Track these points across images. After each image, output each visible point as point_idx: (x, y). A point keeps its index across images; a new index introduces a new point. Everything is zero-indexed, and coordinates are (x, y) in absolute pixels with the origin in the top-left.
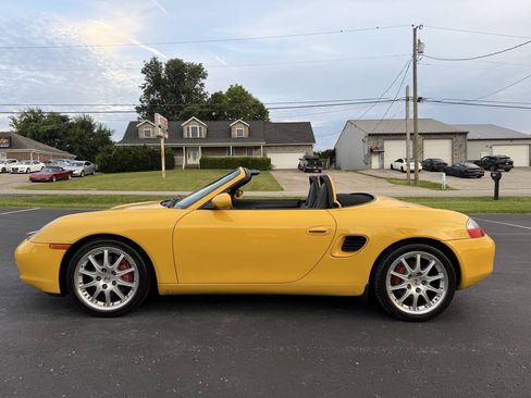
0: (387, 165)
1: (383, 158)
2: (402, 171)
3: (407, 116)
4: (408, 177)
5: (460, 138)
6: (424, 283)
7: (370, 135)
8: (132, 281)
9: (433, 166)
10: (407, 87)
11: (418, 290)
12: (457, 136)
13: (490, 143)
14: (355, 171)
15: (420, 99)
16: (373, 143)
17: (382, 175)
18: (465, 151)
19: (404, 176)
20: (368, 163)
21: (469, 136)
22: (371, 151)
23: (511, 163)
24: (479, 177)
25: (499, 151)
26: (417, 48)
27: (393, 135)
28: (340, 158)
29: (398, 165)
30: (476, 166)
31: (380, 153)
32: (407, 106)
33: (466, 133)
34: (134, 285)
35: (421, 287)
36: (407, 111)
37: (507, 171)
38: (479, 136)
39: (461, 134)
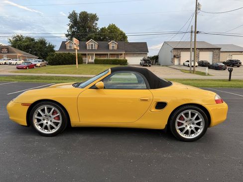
0: (182, 63)
1: (180, 60)
2: (189, 66)
3: (191, 40)
4: (191, 69)
5: (217, 51)
6: (193, 124)
7: (174, 49)
8: (59, 120)
9: (203, 64)
10: (192, 26)
11: (190, 127)
12: (216, 50)
13: (231, 54)
14: (167, 66)
15: (198, 32)
16: (175, 53)
17: (179, 68)
18: (219, 57)
19: (189, 68)
20: (173, 62)
21: (221, 50)
22: (175, 56)
23: (240, 63)
24: (224, 69)
25: (235, 57)
26: (198, 7)
27: (185, 49)
28: (160, 60)
29: (187, 64)
30: (223, 65)
31: (178, 57)
32: (191, 35)
33: (219, 49)
34: (60, 122)
35: (192, 126)
36: (191, 38)
37: (238, 66)
38: (226, 50)
39: (217, 49)
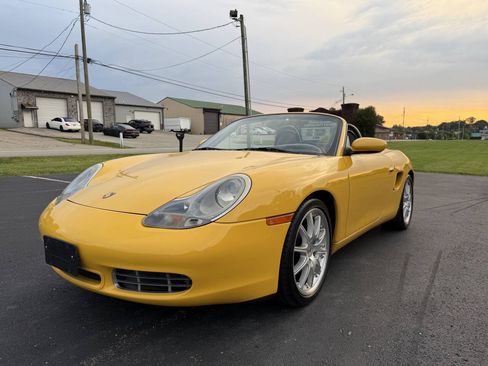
0: (42, 123)
1: (36, 116)
2: (62, 130)
3: (78, 77)
4: (83, 136)
5: (109, 102)
7: (19, 89)
9: (88, 125)
10: (76, 46)
12: (106, 99)
13: (132, 109)
15: (89, 60)
16: (23, 99)
17: (35, 133)
18: (114, 114)
20: (19, 120)
21: (117, 101)
22: (23, 107)
23: (152, 127)
24: (134, 137)
25: (140, 116)
26: (84, 9)
27: (45, 92)
29: (57, 124)
30: (131, 128)
31: (33, 110)
32: (77, 64)
33: (113, 98)
36: (77, 70)
37: (149, 132)
38: (124, 102)
39: (110, 98)
